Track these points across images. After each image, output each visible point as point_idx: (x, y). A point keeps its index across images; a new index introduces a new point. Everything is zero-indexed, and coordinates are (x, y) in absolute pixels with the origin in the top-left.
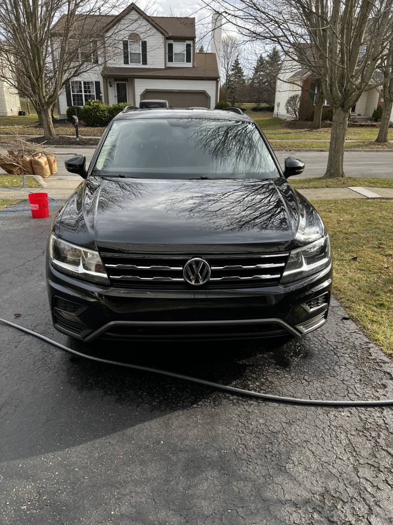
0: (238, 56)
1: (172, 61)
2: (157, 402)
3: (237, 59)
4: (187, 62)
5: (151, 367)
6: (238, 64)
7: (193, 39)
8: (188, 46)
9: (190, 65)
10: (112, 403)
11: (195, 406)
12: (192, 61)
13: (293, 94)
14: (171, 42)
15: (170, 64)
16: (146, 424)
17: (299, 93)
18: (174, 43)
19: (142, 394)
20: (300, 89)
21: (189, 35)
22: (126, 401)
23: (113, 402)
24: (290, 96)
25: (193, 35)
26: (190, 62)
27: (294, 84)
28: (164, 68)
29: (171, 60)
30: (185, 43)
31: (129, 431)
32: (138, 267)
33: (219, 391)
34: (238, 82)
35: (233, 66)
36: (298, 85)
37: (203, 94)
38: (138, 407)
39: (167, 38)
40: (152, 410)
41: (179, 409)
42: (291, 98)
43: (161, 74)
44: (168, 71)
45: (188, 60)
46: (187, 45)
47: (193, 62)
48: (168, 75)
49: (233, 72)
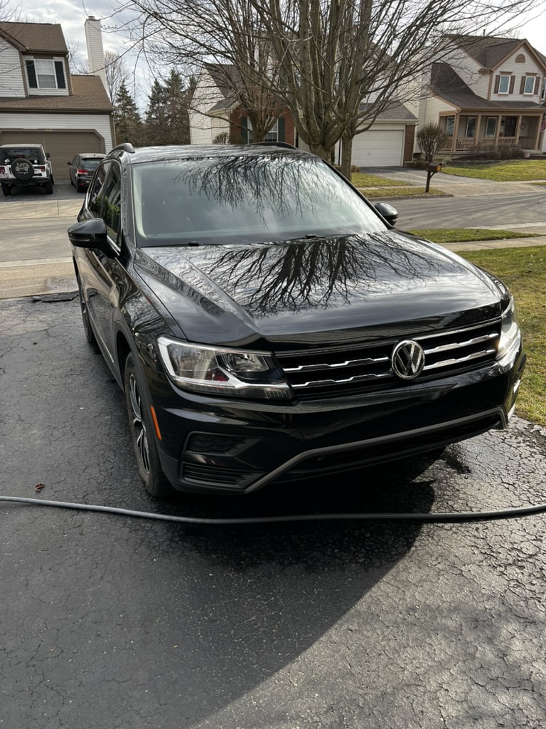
0: (124, 81)
1: (36, 87)
2: (362, 557)
3: (123, 85)
4: (59, 87)
5: (313, 513)
6: (126, 92)
7: (64, 54)
8: (59, 66)
9: (65, 92)
10: (303, 575)
11: (413, 549)
12: (67, 86)
13: (220, 132)
14: (31, 58)
15: (32, 91)
16: (373, 589)
17: (227, 130)
18: (35, 60)
19: (333, 551)
20: (228, 124)
21: (58, 49)
22: (321, 568)
23: (303, 573)
24: (216, 135)
25: (64, 49)
26: (64, 87)
27: (220, 118)
28: (24, 96)
29: (33, 84)
30: (53, 61)
31: (361, 606)
32: (332, 366)
33: (427, 523)
34: (129, 119)
35: (119, 95)
36: (225, 120)
37: (92, 133)
38: (343, 570)
39: (24, 53)
40: (366, 570)
41: (398, 558)
42: (218, 137)
43: (22, 106)
44: (32, 100)
45: (61, 85)
46: (56, 62)
47: (70, 89)
48: (34, 106)
49: (119, 103)
